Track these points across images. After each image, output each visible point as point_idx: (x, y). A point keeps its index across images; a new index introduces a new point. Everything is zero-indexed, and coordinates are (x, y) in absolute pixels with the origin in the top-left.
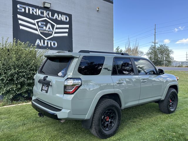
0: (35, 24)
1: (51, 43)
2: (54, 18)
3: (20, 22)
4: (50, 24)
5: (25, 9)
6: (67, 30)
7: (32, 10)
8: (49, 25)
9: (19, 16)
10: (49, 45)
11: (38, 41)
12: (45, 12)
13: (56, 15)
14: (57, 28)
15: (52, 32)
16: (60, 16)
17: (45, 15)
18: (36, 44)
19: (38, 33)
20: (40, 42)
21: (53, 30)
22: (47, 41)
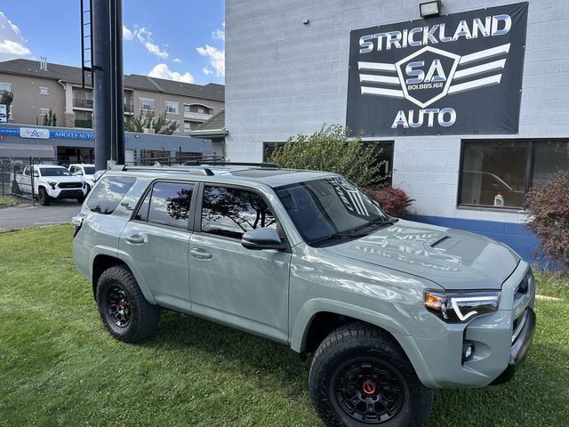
0: (395, 74)
1: (436, 116)
2: (456, 37)
3: (363, 77)
4: (439, 62)
5: (375, 41)
6: (501, 63)
7: (393, 37)
8: (437, 65)
9: (362, 65)
10: (431, 123)
11: (400, 116)
12: (426, 30)
13: (462, 27)
14: (460, 68)
15: (444, 83)
16: (477, 24)
17: (425, 41)
18: (395, 125)
19: (403, 94)
20: (404, 119)
21: (447, 77)
22: (424, 111)
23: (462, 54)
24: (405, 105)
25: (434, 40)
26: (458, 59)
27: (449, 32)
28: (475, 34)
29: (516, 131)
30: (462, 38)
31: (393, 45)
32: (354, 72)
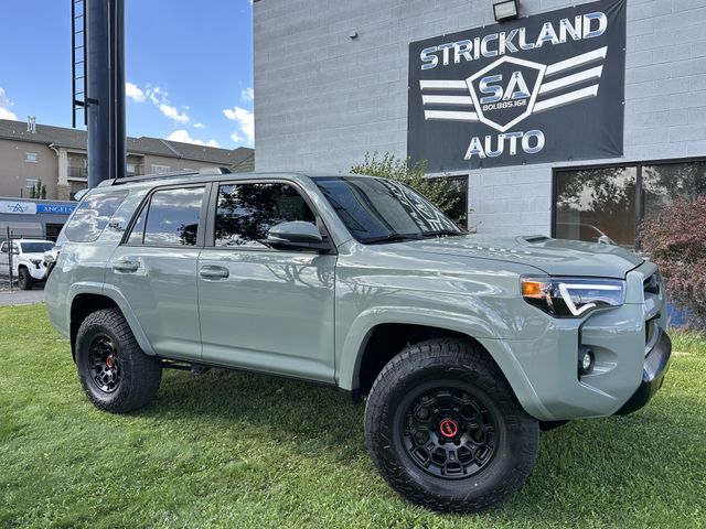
0: (466, 93)
1: (519, 141)
2: (540, 42)
3: (427, 99)
4: (520, 74)
5: (440, 54)
6: (597, 71)
7: (462, 48)
8: (518, 79)
9: (424, 84)
10: (513, 150)
11: (475, 144)
12: (502, 37)
13: (547, 30)
14: (546, 80)
15: (528, 99)
16: (564, 26)
17: (502, 49)
18: (468, 155)
19: (477, 116)
20: (480, 147)
21: (531, 92)
22: (504, 136)
23: (548, 63)
24: (480, 130)
25: (513, 49)
26: (543, 70)
27: (531, 38)
28: (563, 37)
29: (620, 154)
30: (547, 44)
31: (462, 57)
32: (415, 94)
